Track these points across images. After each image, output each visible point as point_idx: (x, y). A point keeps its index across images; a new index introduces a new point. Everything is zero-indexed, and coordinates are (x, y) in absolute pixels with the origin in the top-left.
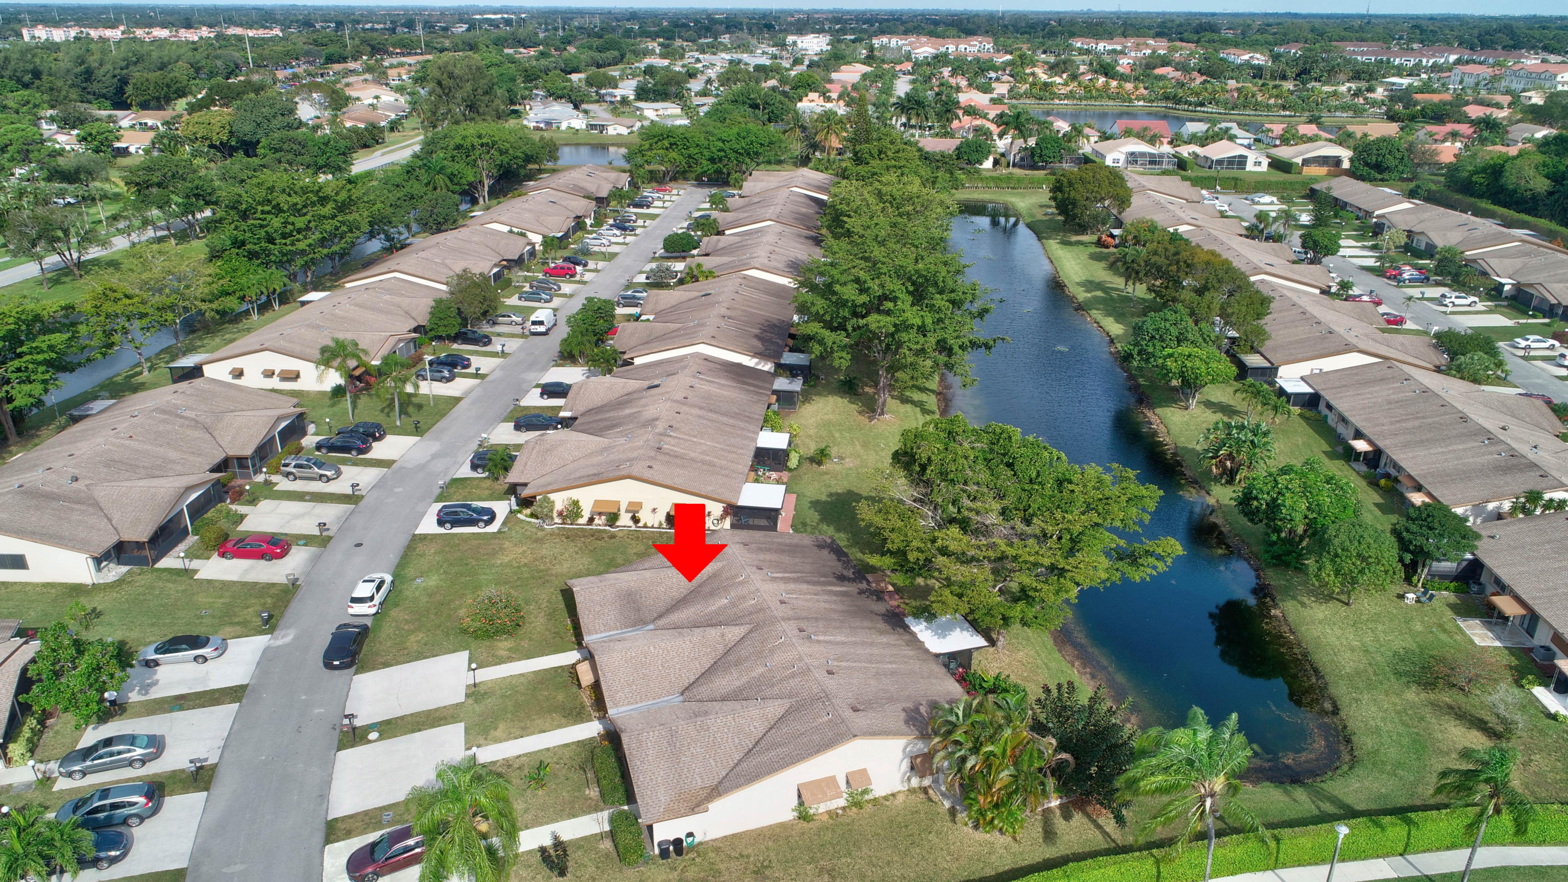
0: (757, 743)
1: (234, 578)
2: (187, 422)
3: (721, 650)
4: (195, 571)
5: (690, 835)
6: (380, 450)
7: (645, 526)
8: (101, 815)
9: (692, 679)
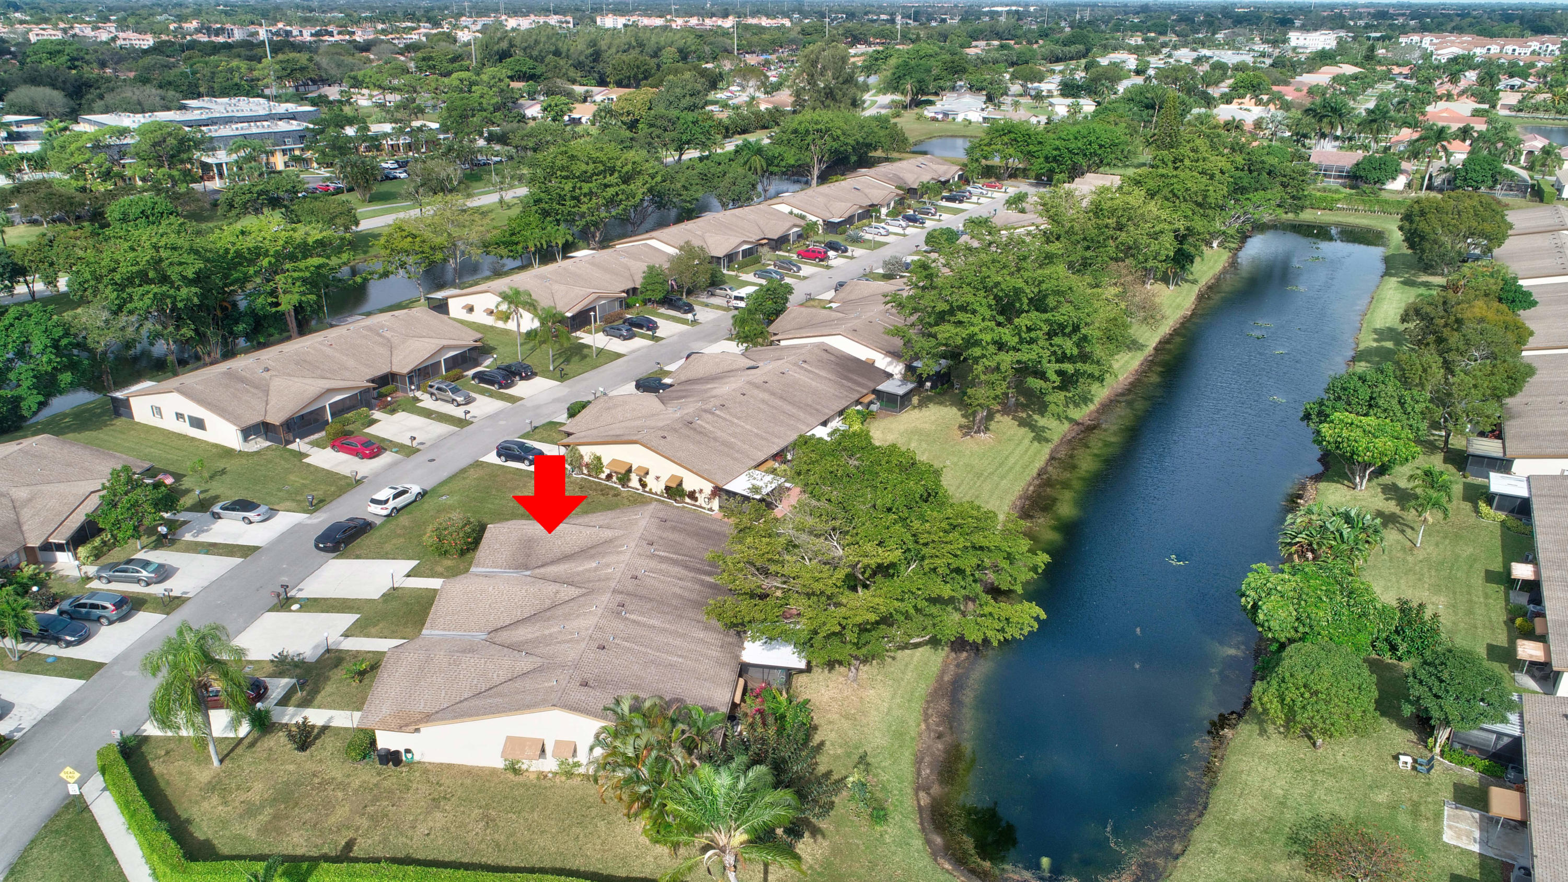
0: (490, 689)
1: (326, 466)
2: (381, 340)
3: (548, 603)
4: (306, 456)
5: (408, 751)
6: (521, 388)
7: (650, 492)
8: (84, 610)
9: (508, 622)
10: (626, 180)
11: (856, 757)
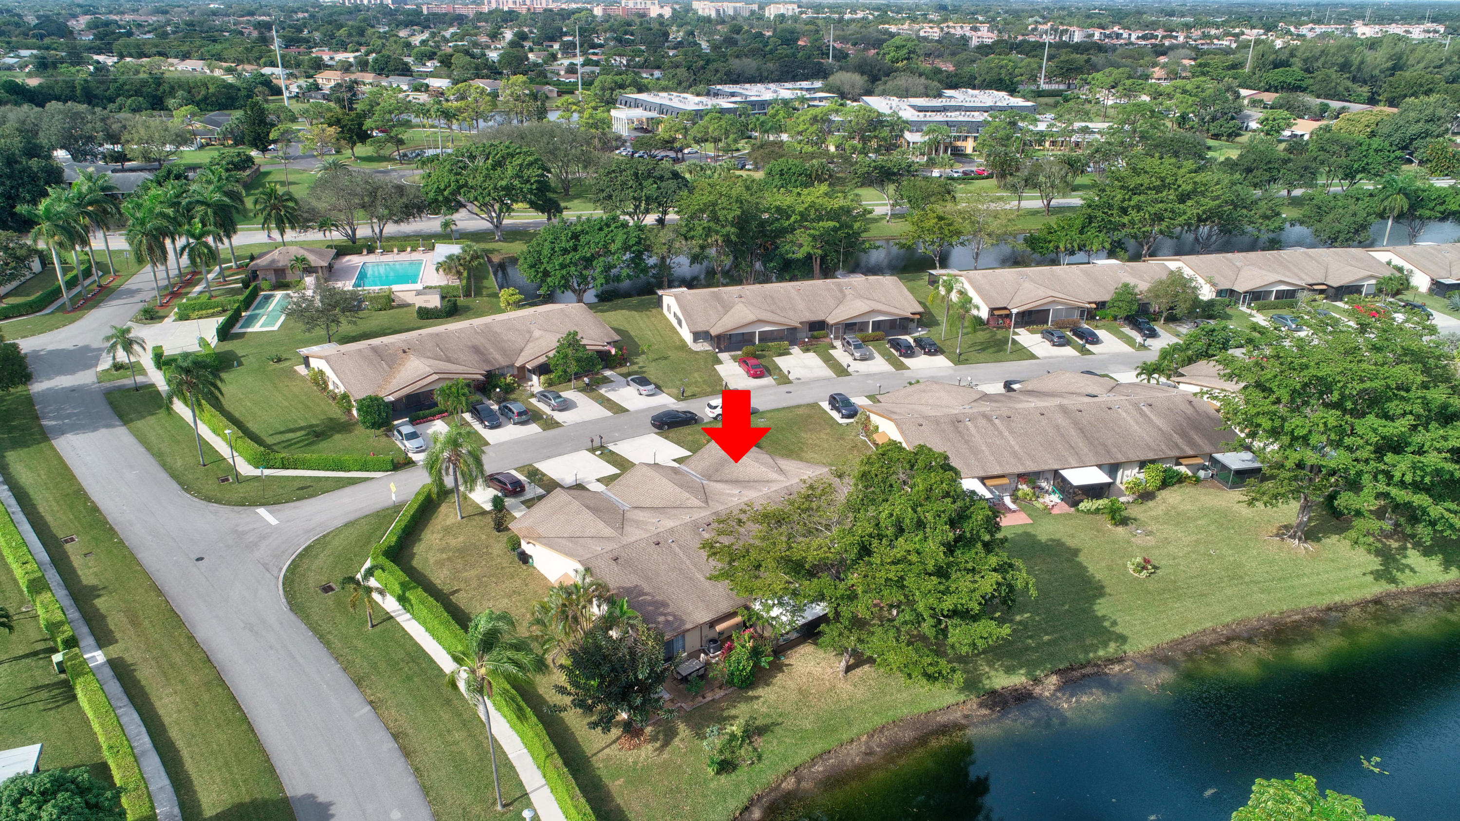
2: (839, 295)
4: (721, 363)
6: (918, 361)
10: (1183, 198)
11: (770, 721)
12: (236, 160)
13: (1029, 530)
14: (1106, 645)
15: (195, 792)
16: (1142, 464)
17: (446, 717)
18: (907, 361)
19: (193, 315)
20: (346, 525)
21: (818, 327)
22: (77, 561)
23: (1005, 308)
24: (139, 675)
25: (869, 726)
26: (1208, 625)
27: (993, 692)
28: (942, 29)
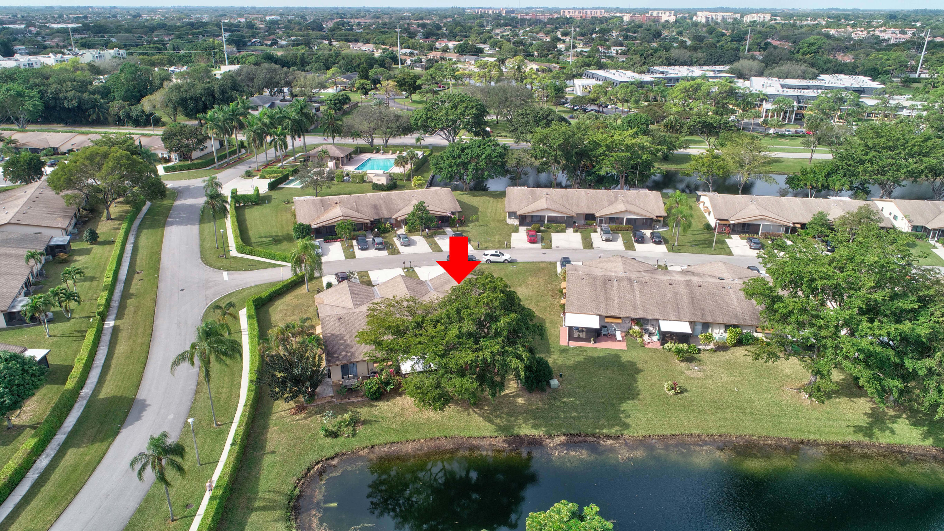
11: (374, 419)
12: (340, 98)
13: (620, 354)
14: (612, 426)
15: (103, 387)
16: (727, 327)
17: (227, 380)
18: (636, 245)
19: (267, 177)
20: (255, 286)
21: (590, 217)
22: (135, 282)
23: (727, 220)
24: (120, 335)
25: (428, 436)
26: (696, 432)
27: (518, 436)
28: (869, 32)
